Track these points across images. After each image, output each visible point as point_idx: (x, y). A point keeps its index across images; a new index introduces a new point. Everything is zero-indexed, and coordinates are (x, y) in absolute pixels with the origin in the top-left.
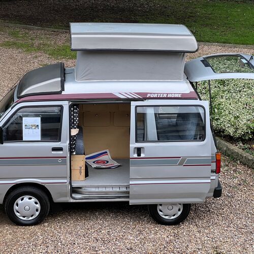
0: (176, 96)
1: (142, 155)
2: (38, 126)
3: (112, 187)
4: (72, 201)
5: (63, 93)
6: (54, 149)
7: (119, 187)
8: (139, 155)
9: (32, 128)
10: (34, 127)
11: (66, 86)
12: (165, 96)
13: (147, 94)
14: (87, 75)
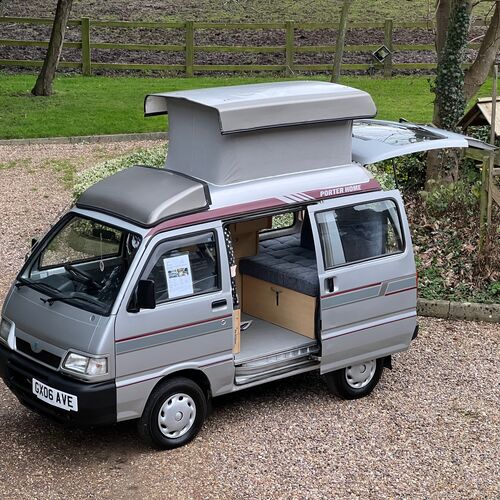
0: (356, 189)
1: (336, 289)
2: (186, 269)
3: (276, 355)
4: (235, 389)
5: (212, 208)
6: (216, 305)
7: (285, 353)
8: (331, 290)
9: (179, 275)
10: (181, 273)
11: (213, 196)
12: (342, 191)
13: (319, 192)
14: (234, 173)
